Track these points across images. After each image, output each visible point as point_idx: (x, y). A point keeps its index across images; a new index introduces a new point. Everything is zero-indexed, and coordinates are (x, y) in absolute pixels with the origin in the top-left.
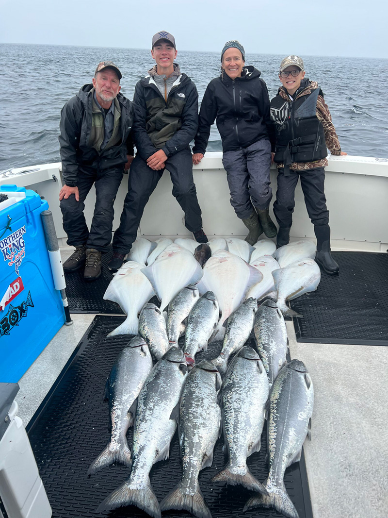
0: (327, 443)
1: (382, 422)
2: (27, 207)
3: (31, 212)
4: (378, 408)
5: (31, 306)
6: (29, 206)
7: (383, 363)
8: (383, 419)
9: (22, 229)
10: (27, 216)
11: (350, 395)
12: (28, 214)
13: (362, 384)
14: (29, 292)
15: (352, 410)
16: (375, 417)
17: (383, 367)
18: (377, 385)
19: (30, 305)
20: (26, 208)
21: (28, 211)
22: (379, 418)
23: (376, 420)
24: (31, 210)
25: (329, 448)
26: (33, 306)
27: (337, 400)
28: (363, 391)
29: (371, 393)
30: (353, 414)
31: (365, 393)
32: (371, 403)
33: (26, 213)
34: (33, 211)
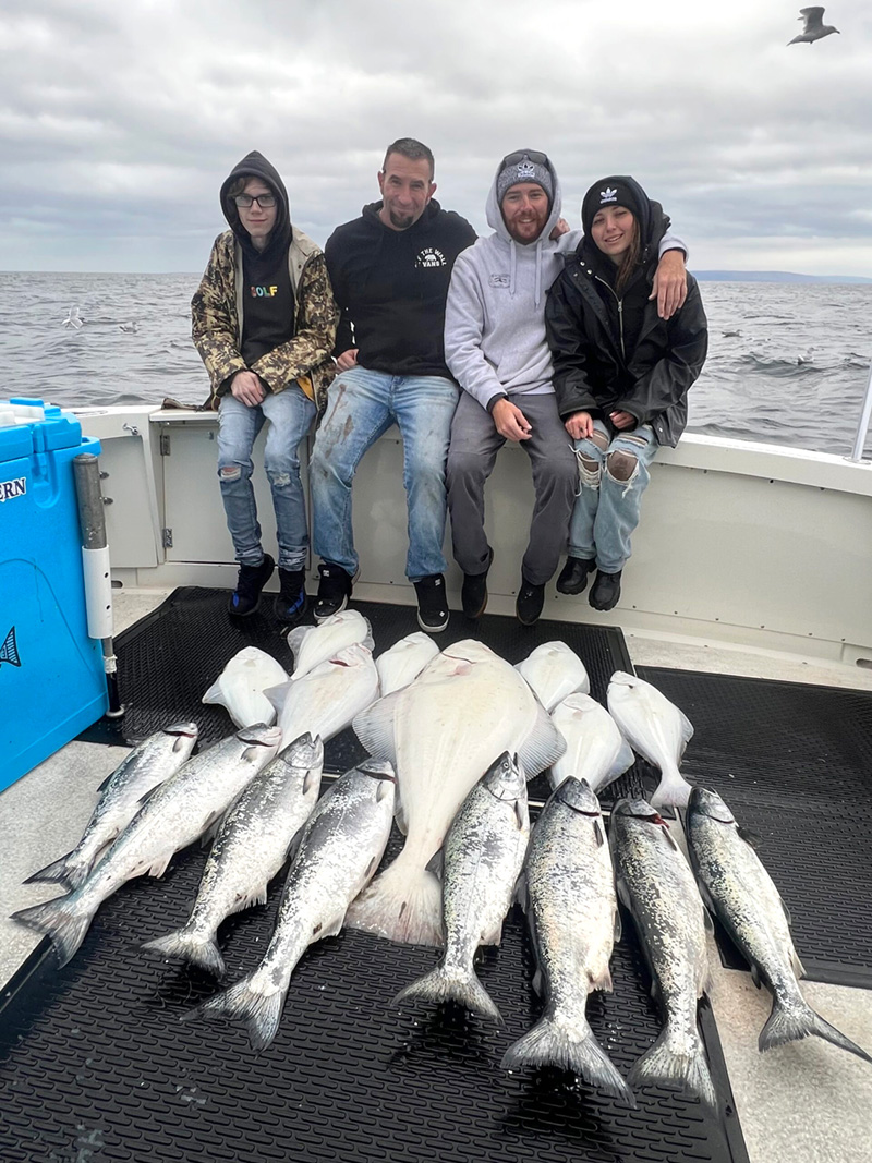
2: (40, 438)
3: (49, 452)
5: (12, 663)
6: (45, 438)
9: (17, 483)
10: (35, 459)
12: (38, 455)
14: (13, 630)
19: (8, 661)
20: (34, 440)
21: (41, 447)
24: (49, 447)
26: (18, 664)
33: (35, 452)
34: (55, 452)
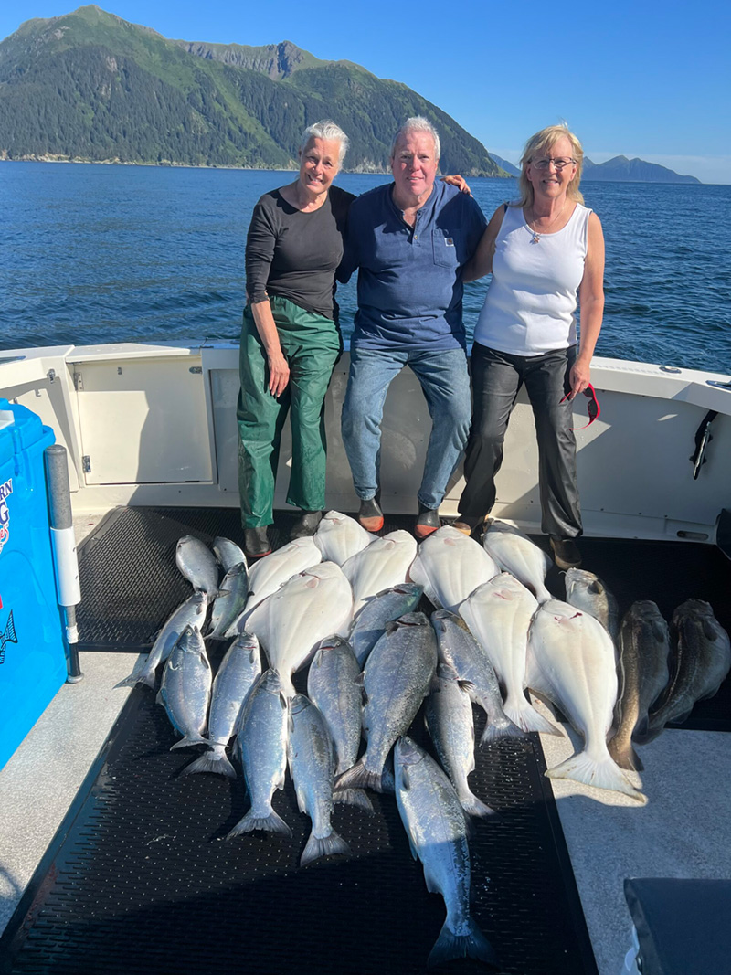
0: (615, 917)
1: (712, 870)
2: (18, 441)
3: (24, 450)
4: (701, 843)
5: (12, 641)
6: (21, 438)
7: (699, 752)
8: (713, 864)
9: (7, 485)
10: (15, 459)
11: (648, 818)
12: (18, 455)
13: (667, 795)
14: (11, 612)
15: (656, 849)
16: (699, 861)
17: (700, 760)
18: (694, 796)
19: (10, 640)
20: (15, 442)
21: (19, 449)
22: (706, 862)
23: (701, 867)
24: (24, 447)
25: (621, 928)
26: (16, 642)
27: (625, 828)
28: (670, 808)
29: (685, 812)
30: (658, 856)
31: (673, 813)
32: (688, 833)
33: (15, 453)
34: (29, 449)
